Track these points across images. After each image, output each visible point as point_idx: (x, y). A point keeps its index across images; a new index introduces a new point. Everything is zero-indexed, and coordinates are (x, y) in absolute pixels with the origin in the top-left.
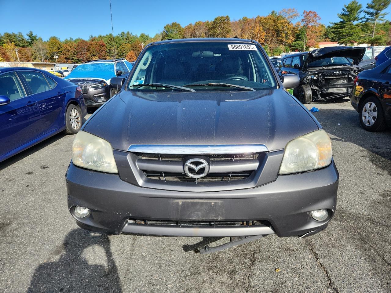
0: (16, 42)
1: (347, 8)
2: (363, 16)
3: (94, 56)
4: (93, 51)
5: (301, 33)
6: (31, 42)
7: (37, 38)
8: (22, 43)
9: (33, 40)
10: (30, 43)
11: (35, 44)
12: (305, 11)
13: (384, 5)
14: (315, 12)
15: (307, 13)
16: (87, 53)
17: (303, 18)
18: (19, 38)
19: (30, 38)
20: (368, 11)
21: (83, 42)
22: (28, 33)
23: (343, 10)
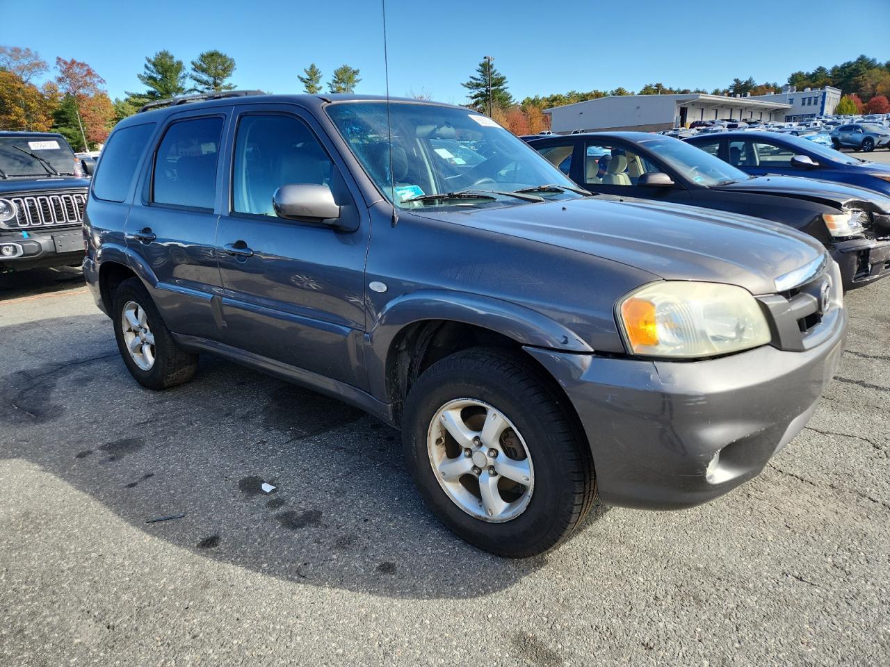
1: (155, 65)
2: (192, 87)
5: (65, 110)
12: (59, 59)
13: (224, 70)
14: (87, 65)
15: (65, 63)
17: (60, 75)
20: (198, 78)
23: (146, 67)
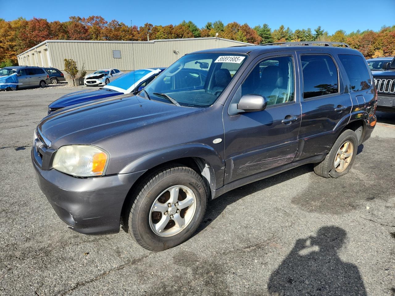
0: (303, 38)
3: (378, 49)
4: (379, 44)
6: (317, 37)
7: (323, 33)
8: (308, 39)
9: (318, 35)
10: (315, 38)
11: (319, 39)
16: (371, 46)
18: (307, 34)
19: (316, 33)
21: (371, 33)
22: (316, 28)
